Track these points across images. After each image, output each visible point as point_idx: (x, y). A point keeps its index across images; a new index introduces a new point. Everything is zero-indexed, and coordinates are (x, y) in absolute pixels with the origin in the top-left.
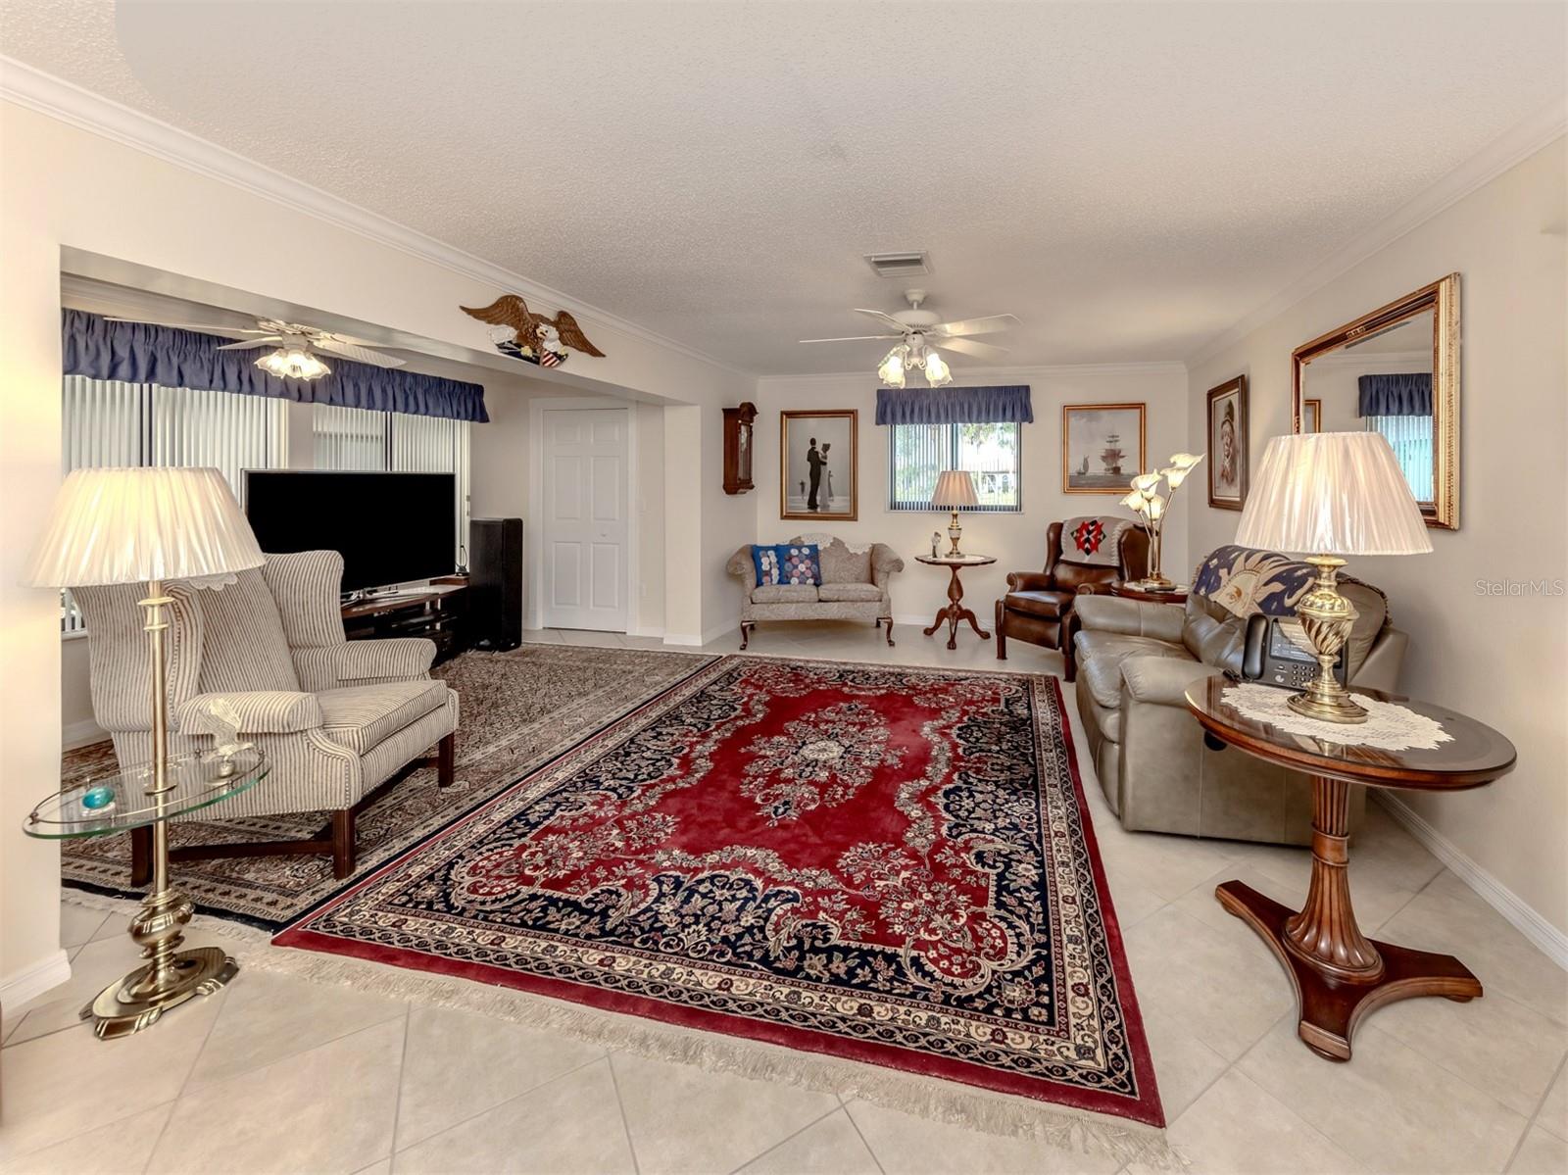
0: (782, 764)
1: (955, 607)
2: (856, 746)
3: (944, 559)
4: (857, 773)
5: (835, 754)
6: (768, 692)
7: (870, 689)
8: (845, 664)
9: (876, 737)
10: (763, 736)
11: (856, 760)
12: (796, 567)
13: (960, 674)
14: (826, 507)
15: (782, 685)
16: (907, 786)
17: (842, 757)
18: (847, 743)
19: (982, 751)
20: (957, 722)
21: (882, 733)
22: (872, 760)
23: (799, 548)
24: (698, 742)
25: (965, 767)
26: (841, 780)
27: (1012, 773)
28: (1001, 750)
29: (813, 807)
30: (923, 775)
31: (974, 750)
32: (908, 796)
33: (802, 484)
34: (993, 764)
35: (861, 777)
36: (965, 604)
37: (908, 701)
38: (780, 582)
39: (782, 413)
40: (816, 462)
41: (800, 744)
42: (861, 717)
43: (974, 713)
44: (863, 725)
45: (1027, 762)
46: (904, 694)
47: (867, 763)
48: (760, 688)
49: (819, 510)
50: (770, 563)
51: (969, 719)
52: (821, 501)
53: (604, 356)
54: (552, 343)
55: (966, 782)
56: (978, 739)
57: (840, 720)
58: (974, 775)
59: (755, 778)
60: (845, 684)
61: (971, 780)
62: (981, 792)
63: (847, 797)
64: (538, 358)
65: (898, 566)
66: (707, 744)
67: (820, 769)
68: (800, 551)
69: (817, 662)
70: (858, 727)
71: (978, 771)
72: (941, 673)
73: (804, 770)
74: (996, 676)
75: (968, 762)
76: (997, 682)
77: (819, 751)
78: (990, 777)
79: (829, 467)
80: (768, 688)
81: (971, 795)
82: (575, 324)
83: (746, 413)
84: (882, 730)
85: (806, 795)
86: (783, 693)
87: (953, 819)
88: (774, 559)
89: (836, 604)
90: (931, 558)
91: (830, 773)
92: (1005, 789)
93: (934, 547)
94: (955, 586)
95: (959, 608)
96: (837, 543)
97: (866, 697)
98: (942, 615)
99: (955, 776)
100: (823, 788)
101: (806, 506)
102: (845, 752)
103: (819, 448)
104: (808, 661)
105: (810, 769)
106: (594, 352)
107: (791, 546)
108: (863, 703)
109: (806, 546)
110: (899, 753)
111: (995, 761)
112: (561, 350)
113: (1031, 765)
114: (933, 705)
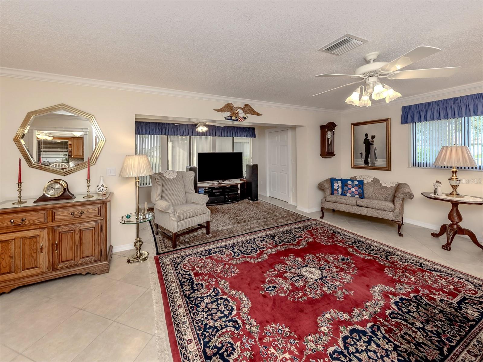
0: (289, 270)
1: (455, 226)
2: (328, 278)
3: (444, 197)
4: (316, 291)
5: (315, 277)
6: (314, 238)
7: (363, 254)
8: (362, 237)
9: (342, 279)
10: (294, 256)
11: (321, 285)
12: (350, 189)
13: (436, 267)
14: (373, 163)
15: (323, 238)
16: (335, 312)
17: (316, 280)
18: (325, 274)
19: (405, 320)
20: (403, 294)
21: (347, 278)
22: (329, 288)
23: (353, 181)
24: (271, 248)
25: (381, 323)
26: (306, 290)
27: (417, 348)
28: (423, 329)
29: (282, 295)
30: (350, 312)
31: (400, 317)
32: (330, 317)
33: (361, 154)
34: (406, 333)
35: (316, 294)
36: (463, 225)
37: (381, 269)
38: (342, 194)
39: (352, 124)
40: (368, 144)
41: (304, 265)
42: (345, 265)
43: (423, 294)
44: (342, 270)
45: (441, 350)
46: (382, 263)
47: (325, 289)
48: (312, 235)
49: (370, 165)
50: (338, 186)
51: (415, 297)
52: (370, 161)
53: (262, 115)
54: (241, 114)
55: (373, 332)
56: (409, 311)
57: (333, 263)
58: (383, 332)
59: (275, 270)
60: (352, 247)
61: (379, 333)
62: (378, 345)
63: (300, 299)
64: (238, 119)
65: (410, 196)
66: (273, 250)
67: (302, 280)
68: (353, 182)
69: (349, 232)
70: (338, 270)
71: (390, 331)
72: (421, 261)
73: (295, 277)
74: (470, 279)
75: (388, 321)
76: (467, 283)
77: (309, 272)
78: (395, 340)
79: (375, 146)
80: (315, 237)
81: (369, 343)
82: (251, 107)
83: (331, 126)
84: (349, 277)
85: (285, 289)
86: (319, 241)
87: (342, 347)
88: (340, 184)
89: (366, 209)
90: (433, 195)
91: (304, 284)
92: (399, 355)
93: (436, 189)
94: (455, 214)
95: (459, 227)
96: (376, 181)
97: (358, 257)
98: (444, 229)
99: (369, 325)
100: (295, 289)
101: (363, 163)
102: (319, 279)
103: (369, 137)
104: (344, 231)
105: (298, 278)
106: (258, 114)
107: (350, 180)
108: (353, 259)
109: (358, 181)
110: (347, 293)
111: (410, 332)
112: (245, 116)
113: (442, 353)
114: (396, 277)
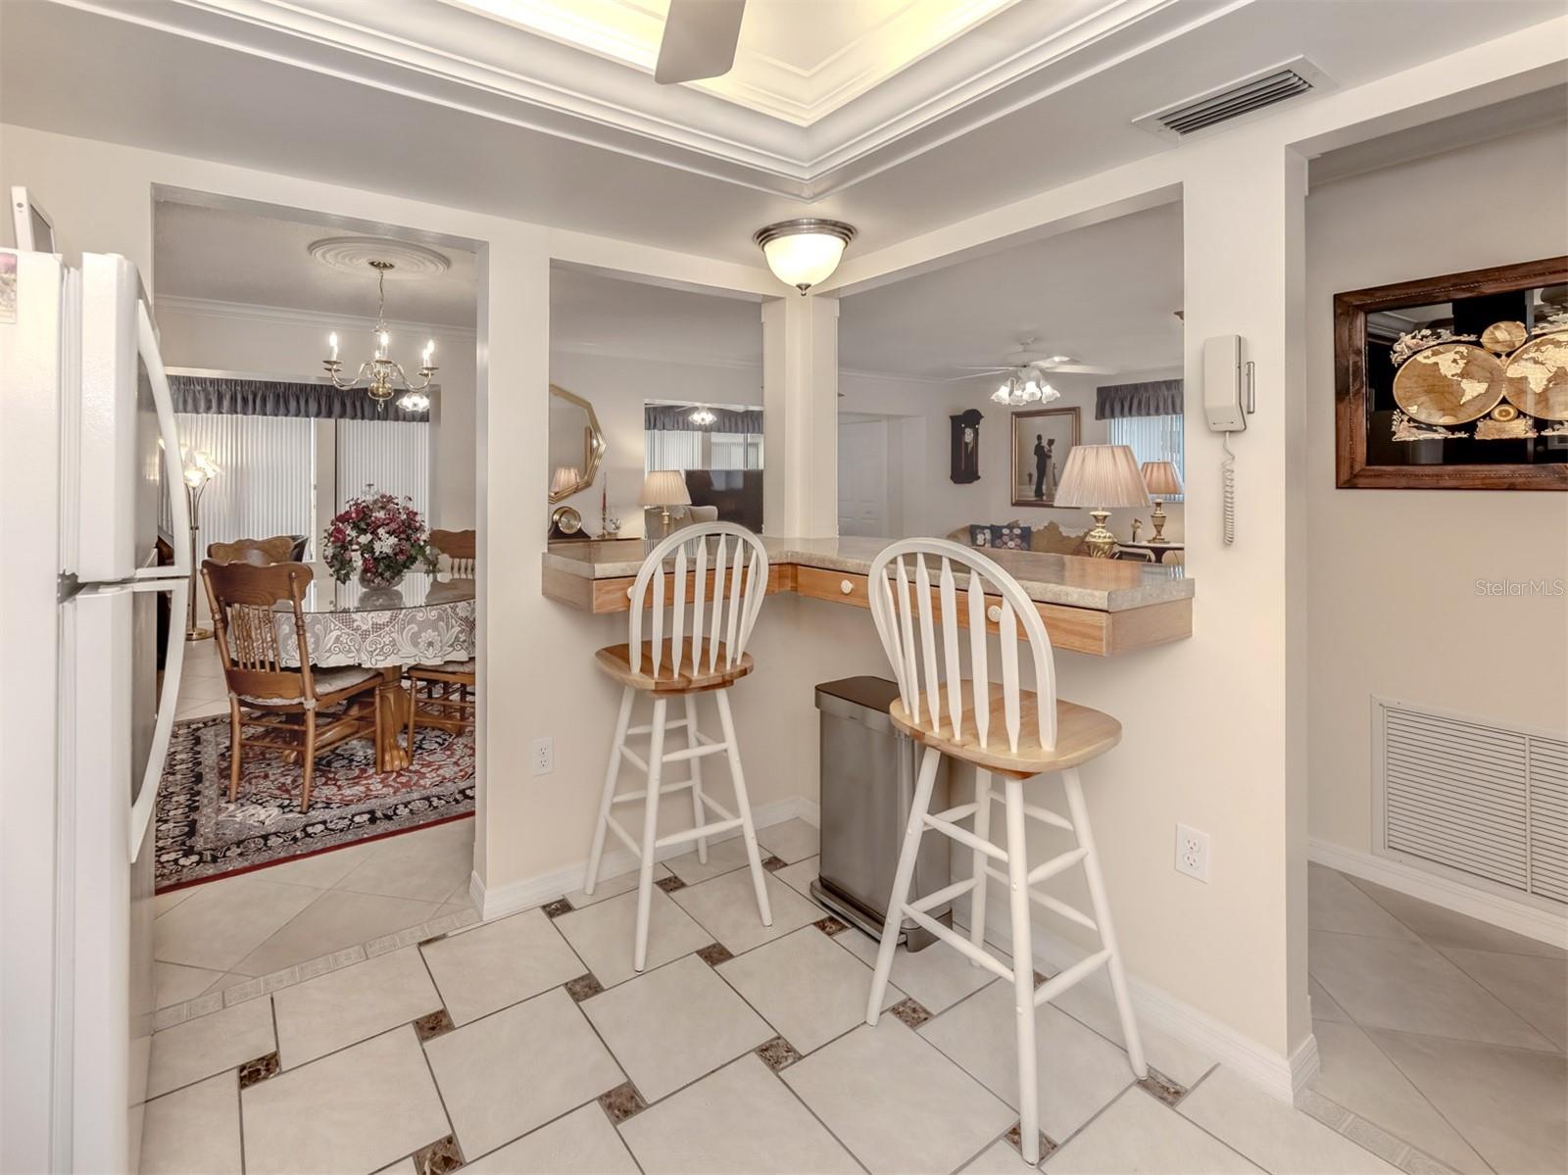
12: (1006, 545)
14: (1050, 495)
23: (1011, 529)
33: (1030, 475)
39: (1013, 413)
40: (1042, 455)
49: (1045, 498)
50: (985, 539)
52: (1045, 489)
68: (1011, 531)
79: (1053, 459)
83: (972, 418)
88: (988, 536)
90: (1130, 542)
93: (1134, 533)
101: (1033, 494)
103: (1044, 443)
107: (1007, 526)
109: (1021, 528)
